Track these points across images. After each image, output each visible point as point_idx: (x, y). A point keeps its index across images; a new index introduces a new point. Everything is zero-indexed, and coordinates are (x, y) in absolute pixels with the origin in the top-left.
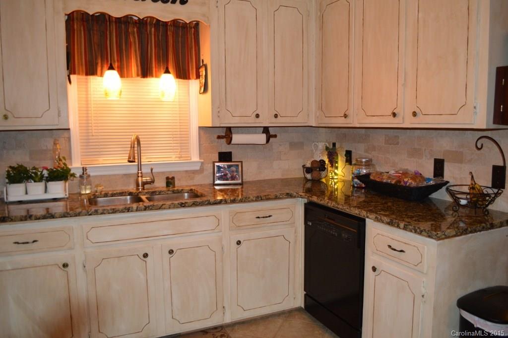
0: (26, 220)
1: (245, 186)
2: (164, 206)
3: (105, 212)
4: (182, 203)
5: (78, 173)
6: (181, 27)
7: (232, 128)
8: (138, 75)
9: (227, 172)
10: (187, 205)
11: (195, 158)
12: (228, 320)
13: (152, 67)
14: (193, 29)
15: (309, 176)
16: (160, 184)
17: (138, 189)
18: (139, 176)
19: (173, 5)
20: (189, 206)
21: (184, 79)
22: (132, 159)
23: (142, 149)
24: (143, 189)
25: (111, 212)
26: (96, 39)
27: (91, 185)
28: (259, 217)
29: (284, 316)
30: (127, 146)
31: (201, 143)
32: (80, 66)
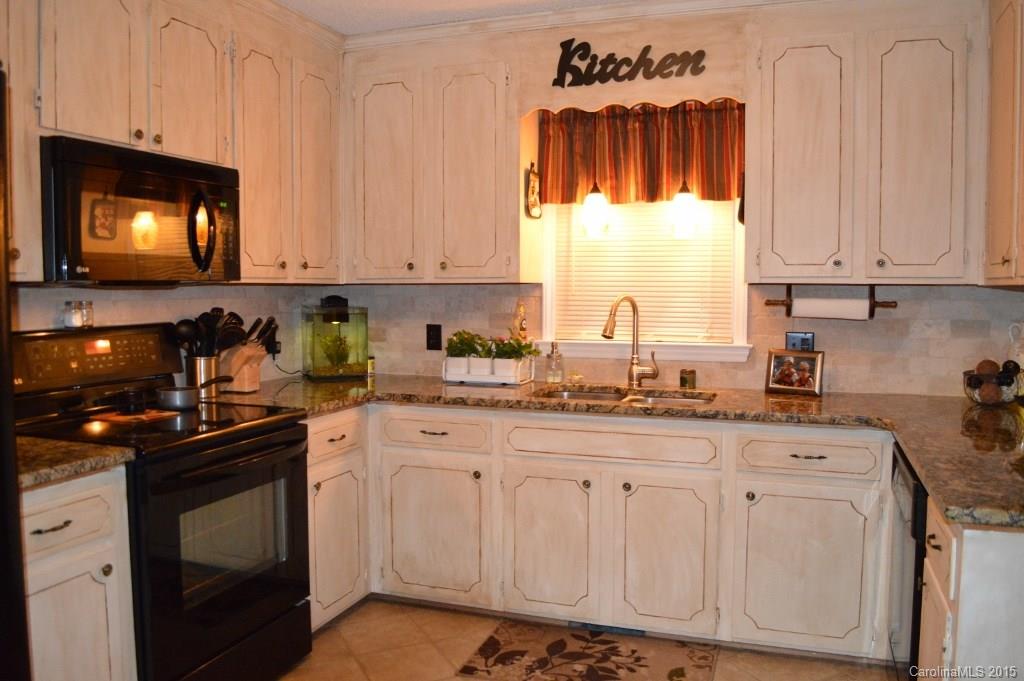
0: (433, 402)
1: (824, 399)
2: (616, 410)
3: (531, 405)
4: (648, 409)
5: (545, 351)
6: (716, 110)
7: (793, 287)
8: (637, 199)
9: (793, 370)
10: (655, 412)
11: (741, 341)
12: (725, 635)
13: (662, 184)
14: (737, 111)
15: (976, 395)
16: (672, 381)
17: (631, 385)
18: (633, 364)
19: (679, 78)
20: (658, 415)
21: (719, 199)
22: (607, 334)
23: (640, 319)
24: (640, 385)
25: (538, 406)
26: (578, 148)
27: (562, 370)
28: (795, 456)
29: (849, 667)
30: (603, 313)
31: (754, 313)
32: (555, 190)
